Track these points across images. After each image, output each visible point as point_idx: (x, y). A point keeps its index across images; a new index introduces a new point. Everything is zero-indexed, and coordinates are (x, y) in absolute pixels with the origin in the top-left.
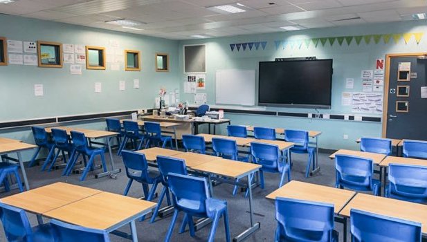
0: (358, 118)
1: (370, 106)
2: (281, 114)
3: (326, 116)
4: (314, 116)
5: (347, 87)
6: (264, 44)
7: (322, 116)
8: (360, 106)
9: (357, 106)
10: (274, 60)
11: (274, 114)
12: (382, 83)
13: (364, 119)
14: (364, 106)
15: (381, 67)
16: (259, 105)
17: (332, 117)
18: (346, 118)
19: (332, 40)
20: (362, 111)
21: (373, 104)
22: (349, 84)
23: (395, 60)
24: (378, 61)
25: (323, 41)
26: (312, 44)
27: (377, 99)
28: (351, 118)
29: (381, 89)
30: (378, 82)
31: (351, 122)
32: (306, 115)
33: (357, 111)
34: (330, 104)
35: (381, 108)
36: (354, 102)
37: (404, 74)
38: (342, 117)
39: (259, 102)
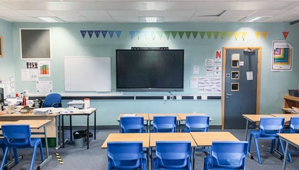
0: (204, 97)
1: (212, 87)
2: (138, 98)
3: (179, 97)
4: (168, 98)
5: (194, 73)
6: (119, 33)
7: (175, 98)
8: (205, 88)
9: (202, 88)
10: (130, 49)
11: (132, 98)
12: (220, 69)
13: (209, 98)
14: (208, 88)
15: (220, 57)
16: (117, 91)
17: (184, 98)
18: (195, 98)
19: (181, 34)
20: (207, 92)
21: (215, 86)
22: (196, 70)
23: (229, 52)
24: (217, 52)
25: (174, 34)
26: (164, 35)
27: (217, 81)
28: (199, 98)
29: (220, 74)
30: (217, 68)
31: (199, 102)
32: (162, 98)
33: (202, 92)
34: (183, 87)
35: (220, 89)
36: (200, 85)
37: (235, 63)
38: (192, 98)
39: (118, 87)
